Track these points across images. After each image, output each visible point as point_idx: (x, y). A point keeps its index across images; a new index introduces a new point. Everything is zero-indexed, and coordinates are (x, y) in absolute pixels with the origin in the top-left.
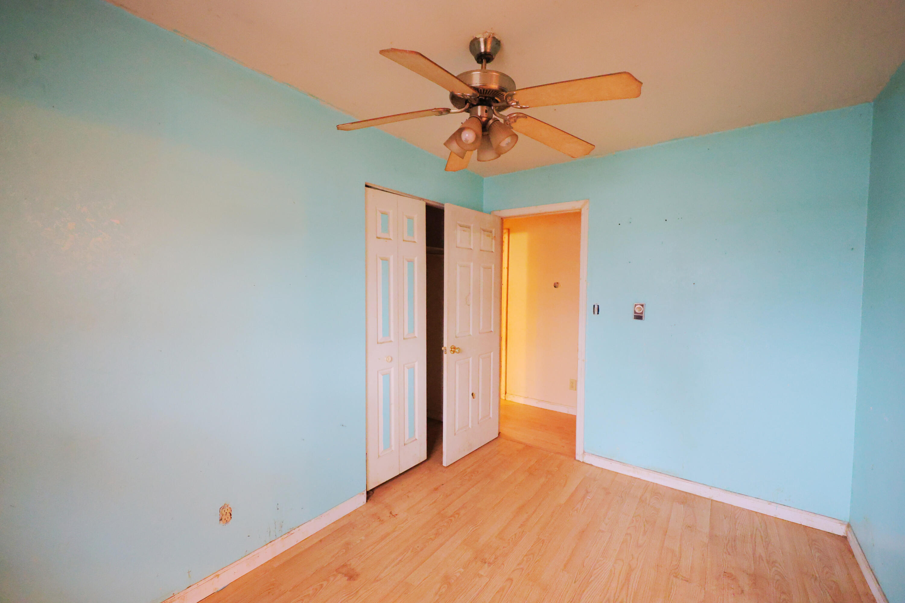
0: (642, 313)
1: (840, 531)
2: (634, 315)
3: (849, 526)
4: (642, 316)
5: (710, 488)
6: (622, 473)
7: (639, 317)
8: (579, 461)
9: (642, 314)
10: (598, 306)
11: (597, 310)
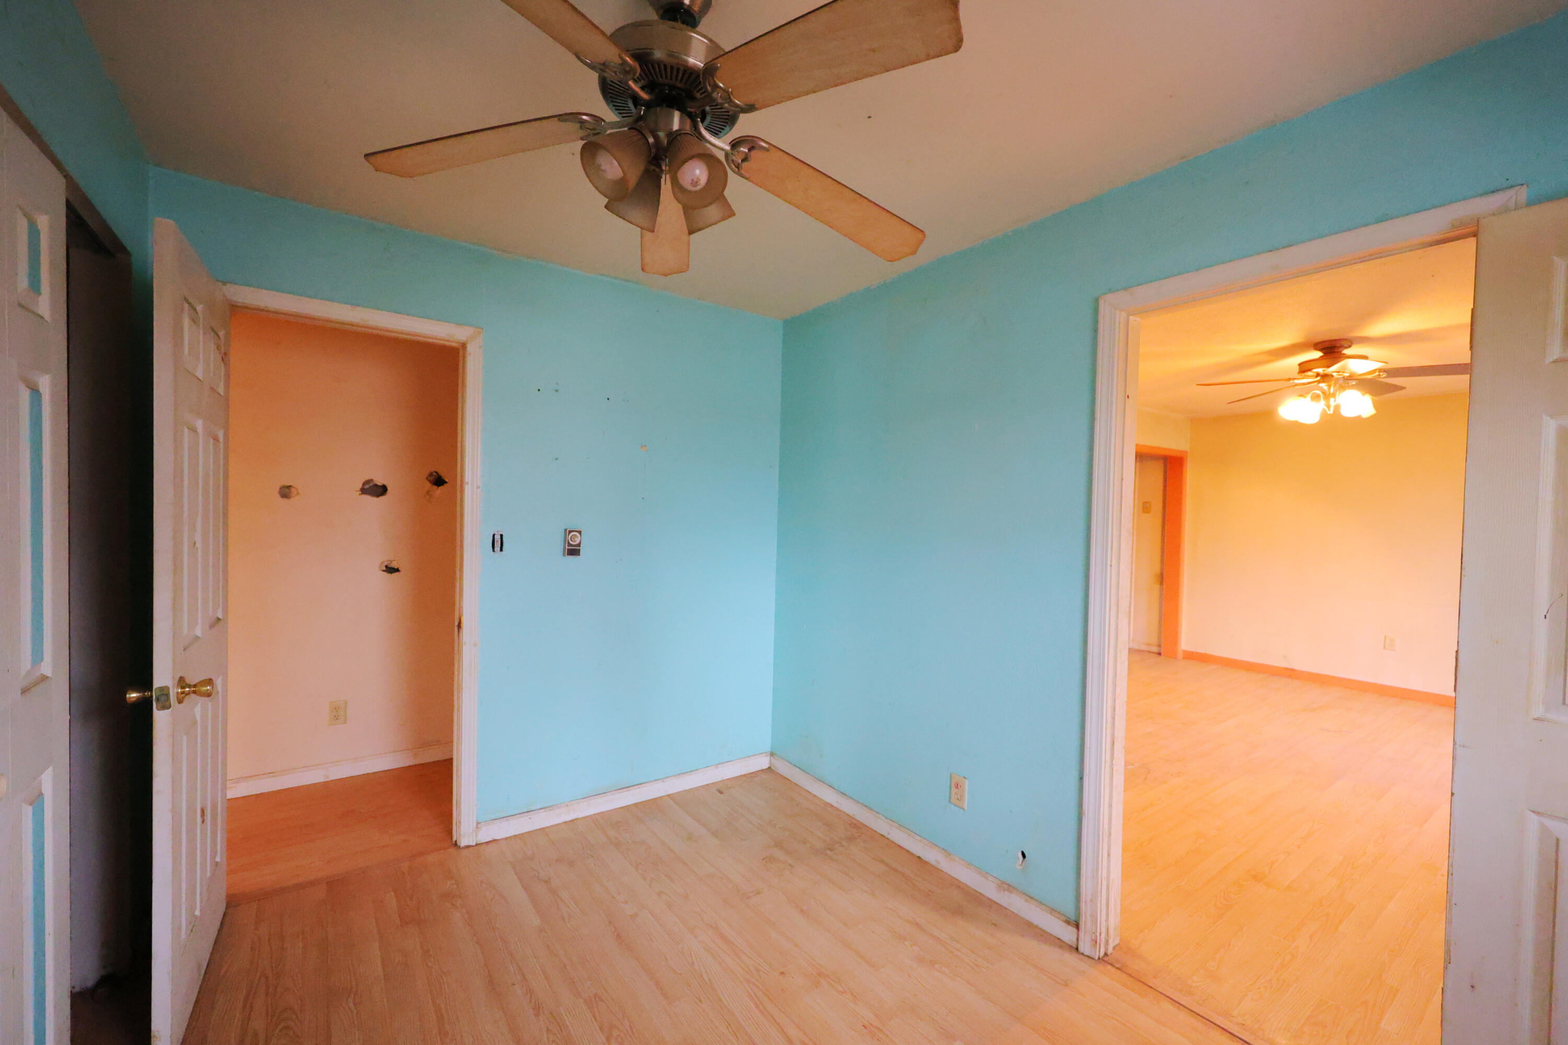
0: (579, 545)
1: (763, 763)
2: (568, 549)
3: (772, 754)
4: (580, 549)
5: (664, 782)
6: (550, 824)
7: (573, 551)
8: (468, 847)
9: (580, 547)
10: (501, 536)
11: (498, 543)
